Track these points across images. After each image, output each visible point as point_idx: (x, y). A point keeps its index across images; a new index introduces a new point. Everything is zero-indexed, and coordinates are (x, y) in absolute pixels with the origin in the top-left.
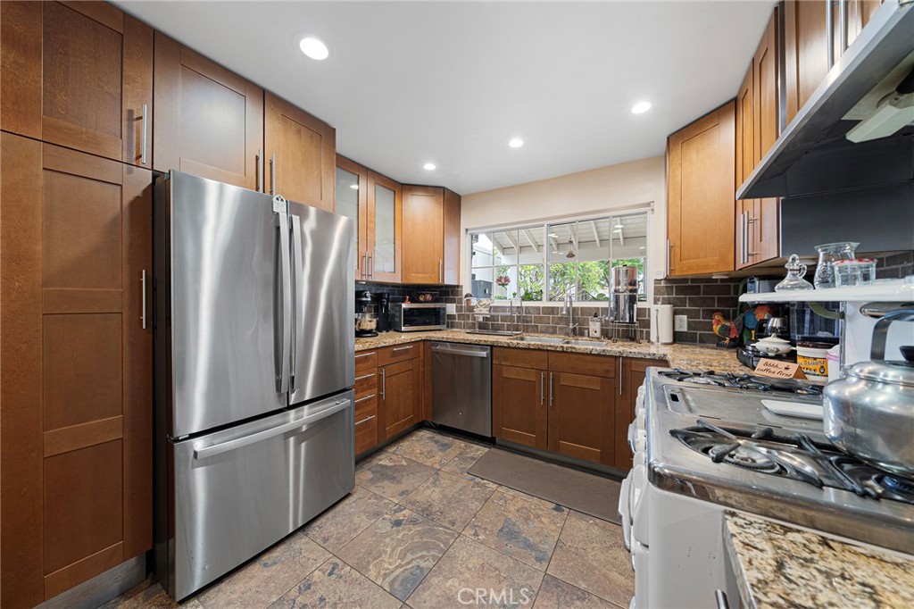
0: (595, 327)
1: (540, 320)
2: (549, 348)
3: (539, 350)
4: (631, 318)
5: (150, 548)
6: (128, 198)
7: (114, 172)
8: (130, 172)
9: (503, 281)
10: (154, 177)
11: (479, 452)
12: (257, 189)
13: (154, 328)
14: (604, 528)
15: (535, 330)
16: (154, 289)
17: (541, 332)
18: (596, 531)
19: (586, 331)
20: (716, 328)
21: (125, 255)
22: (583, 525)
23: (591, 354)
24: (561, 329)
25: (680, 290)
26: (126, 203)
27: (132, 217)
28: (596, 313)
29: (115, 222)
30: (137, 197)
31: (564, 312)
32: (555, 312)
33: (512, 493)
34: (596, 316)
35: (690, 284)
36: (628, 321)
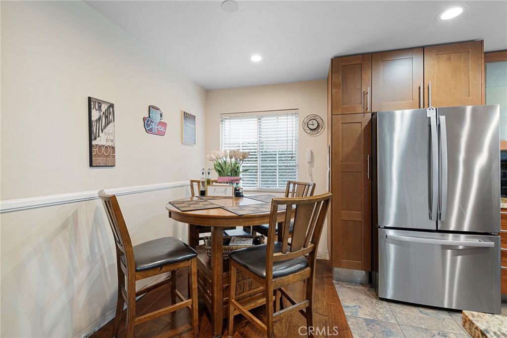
5: (370, 271)
6: (363, 127)
7: (359, 118)
8: (364, 116)
10: (372, 115)
12: (420, 108)
13: (372, 179)
16: (372, 162)
21: (362, 149)
26: (363, 128)
27: (364, 134)
29: (359, 137)
30: (366, 126)
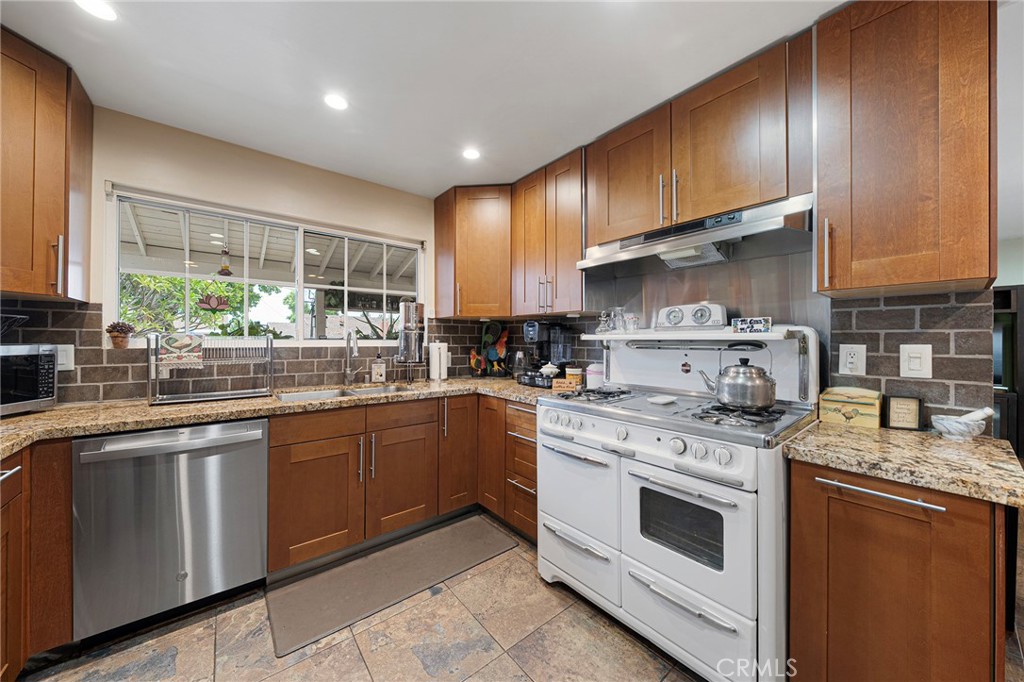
0: (379, 370)
1: (299, 367)
2: (370, 402)
3: (356, 406)
4: (420, 358)
9: (214, 303)
11: (252, 616)
14: (481, 573)
15: (290, 382)
17: (300, 385)
18: (480, 581)
19: (367, 376)
20: (473, 362)
22: (468, 585)
23: (418, 400)
24: (330, 376)
25: (447, 330)
28: (378, 354)
31: (356, 354)
32: (323, 353)
33: (376, 618)
34: (379, 357)
35: (452, 324)
36: (417, 360)
